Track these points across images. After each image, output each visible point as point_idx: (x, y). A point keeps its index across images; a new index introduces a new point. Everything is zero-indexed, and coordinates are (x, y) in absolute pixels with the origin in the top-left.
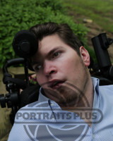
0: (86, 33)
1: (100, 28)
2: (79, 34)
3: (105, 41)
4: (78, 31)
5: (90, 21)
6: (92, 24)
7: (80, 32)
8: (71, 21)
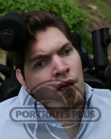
0: (88, 20)
1: (103, 16)
2: (80, 21)
3: (106, 38)
4: (80, 17)
5: (94, 8)
6: (96, 11)
7: (82, 19)
8: (75, 5)
